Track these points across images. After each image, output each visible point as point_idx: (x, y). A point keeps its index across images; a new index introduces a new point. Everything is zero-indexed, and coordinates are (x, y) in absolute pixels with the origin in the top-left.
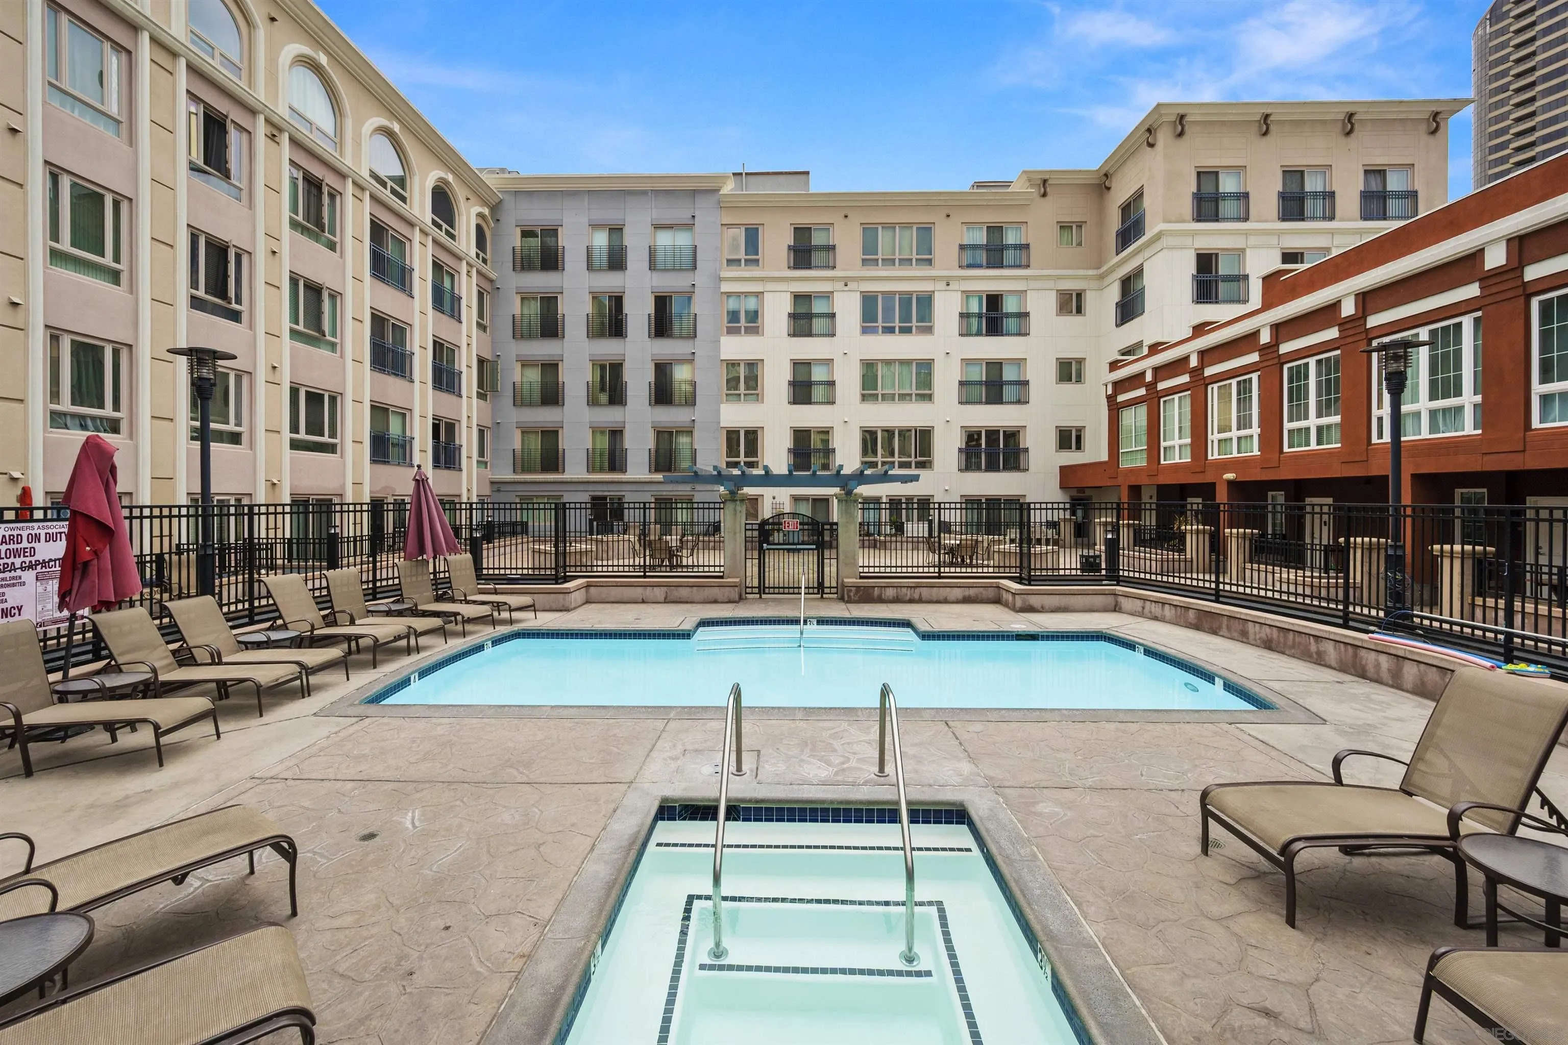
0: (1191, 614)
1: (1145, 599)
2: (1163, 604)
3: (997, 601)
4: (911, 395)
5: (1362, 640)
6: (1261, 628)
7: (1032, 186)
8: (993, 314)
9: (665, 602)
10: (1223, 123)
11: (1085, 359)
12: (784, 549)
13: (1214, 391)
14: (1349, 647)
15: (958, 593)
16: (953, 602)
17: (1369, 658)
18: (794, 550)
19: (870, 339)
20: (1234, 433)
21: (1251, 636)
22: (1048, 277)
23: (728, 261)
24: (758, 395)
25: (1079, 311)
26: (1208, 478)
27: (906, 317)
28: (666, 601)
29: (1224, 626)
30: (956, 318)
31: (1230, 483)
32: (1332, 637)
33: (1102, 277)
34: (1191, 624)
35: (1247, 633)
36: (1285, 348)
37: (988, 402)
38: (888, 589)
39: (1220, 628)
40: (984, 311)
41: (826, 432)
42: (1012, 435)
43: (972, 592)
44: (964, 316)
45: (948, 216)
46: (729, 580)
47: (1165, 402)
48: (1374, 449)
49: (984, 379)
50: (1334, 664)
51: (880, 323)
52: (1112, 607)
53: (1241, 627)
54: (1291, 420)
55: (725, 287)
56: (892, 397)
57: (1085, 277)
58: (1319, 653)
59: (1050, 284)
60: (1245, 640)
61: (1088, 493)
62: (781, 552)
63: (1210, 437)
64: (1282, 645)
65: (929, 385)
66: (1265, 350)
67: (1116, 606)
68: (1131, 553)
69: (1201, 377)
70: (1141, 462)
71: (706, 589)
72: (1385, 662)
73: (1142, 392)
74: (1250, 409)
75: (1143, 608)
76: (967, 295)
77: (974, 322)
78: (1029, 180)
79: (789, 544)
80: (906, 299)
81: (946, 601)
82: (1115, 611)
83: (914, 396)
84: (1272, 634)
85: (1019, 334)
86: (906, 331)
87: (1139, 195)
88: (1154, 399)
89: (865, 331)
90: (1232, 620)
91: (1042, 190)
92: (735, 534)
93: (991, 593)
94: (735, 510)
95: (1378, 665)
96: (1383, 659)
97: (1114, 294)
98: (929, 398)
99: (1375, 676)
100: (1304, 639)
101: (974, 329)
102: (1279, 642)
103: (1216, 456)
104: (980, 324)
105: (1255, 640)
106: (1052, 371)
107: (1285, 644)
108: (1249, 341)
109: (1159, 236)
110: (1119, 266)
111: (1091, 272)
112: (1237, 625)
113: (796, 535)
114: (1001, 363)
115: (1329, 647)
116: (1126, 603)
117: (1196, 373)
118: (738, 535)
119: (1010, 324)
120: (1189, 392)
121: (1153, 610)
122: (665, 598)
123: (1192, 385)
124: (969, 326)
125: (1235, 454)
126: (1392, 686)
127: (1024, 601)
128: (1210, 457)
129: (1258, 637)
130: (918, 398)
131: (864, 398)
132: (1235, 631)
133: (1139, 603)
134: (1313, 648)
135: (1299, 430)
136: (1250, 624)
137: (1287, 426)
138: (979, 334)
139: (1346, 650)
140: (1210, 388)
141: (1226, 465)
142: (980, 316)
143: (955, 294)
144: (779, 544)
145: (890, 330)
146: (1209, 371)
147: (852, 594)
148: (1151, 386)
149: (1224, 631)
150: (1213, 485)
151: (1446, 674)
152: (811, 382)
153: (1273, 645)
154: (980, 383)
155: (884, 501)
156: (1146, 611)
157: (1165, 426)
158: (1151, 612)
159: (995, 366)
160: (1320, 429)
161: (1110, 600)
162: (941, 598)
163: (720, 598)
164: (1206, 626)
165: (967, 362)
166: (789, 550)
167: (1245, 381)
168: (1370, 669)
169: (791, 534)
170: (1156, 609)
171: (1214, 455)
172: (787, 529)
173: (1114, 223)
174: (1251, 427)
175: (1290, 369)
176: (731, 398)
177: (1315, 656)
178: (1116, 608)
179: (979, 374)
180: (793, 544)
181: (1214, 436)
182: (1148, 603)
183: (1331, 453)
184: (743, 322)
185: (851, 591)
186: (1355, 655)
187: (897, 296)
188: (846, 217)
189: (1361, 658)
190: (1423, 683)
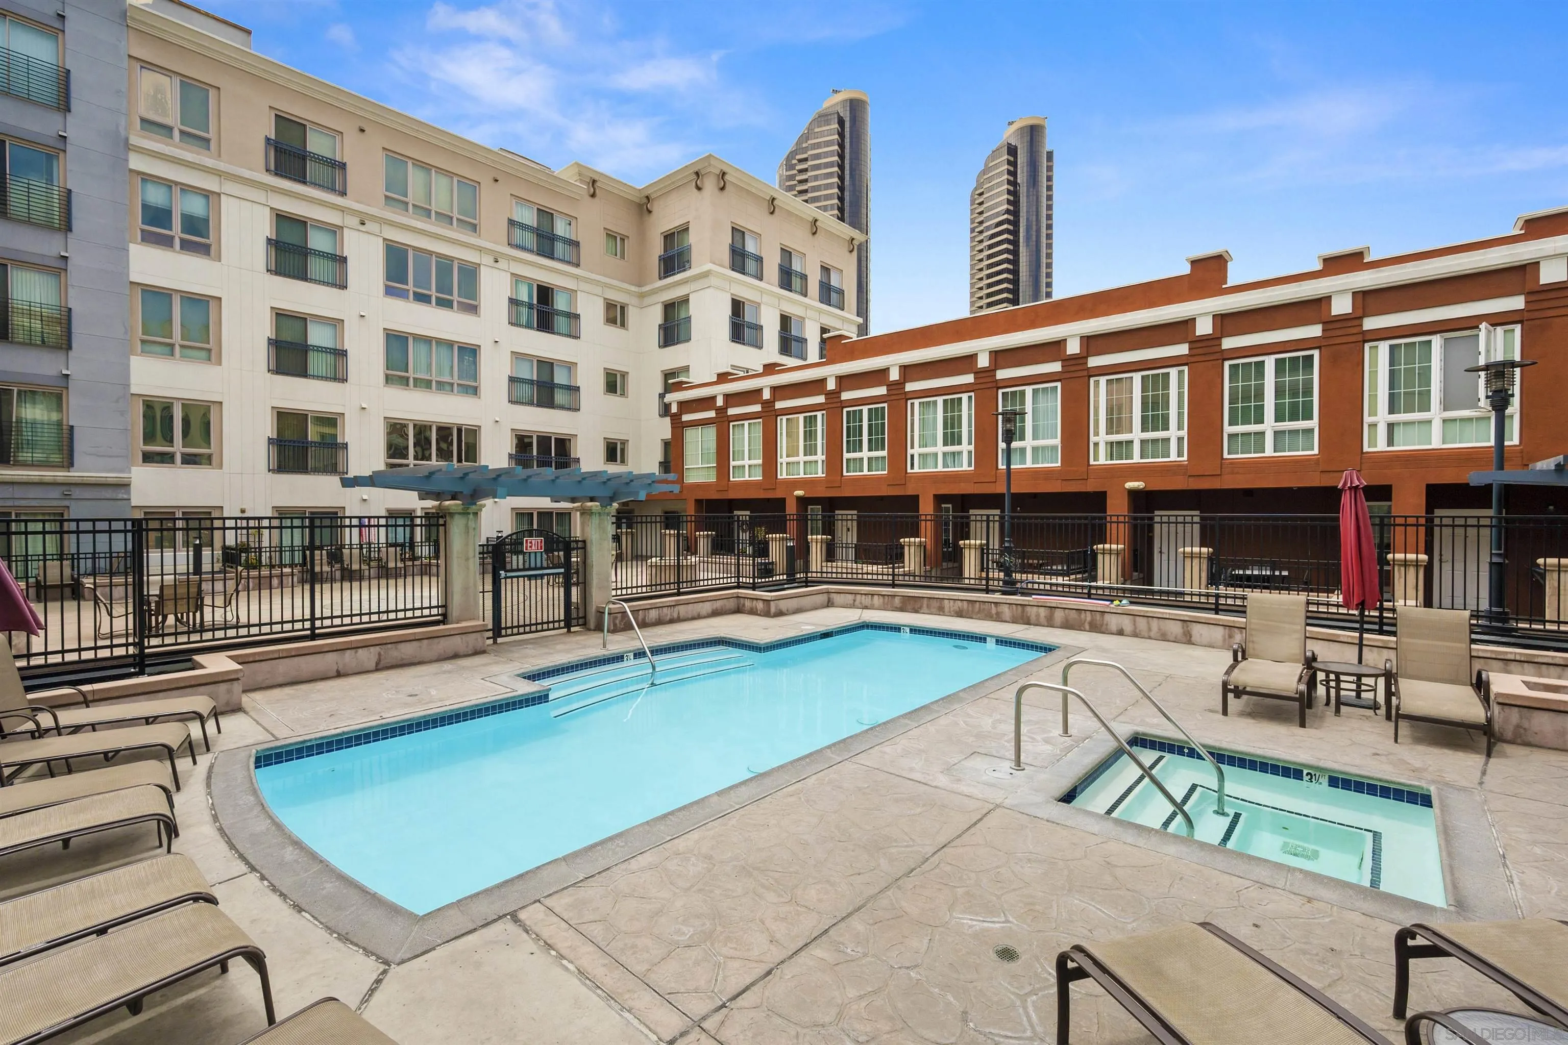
0: (897, 600)
1: (855, 593)
2: (873, 595)
3: (738, 610)
4: (452, 385)
5: (1029, 601)
6: (954, 603)
7: (581, 181)
8: (545, 308)
9: (377, 669)
10: (748, 192)
11: (627, 373)
12: (524, 576)
13: (782, 421)
14: (1019, 606)
15: (707, 607)
16: (705, 617)
17: (1032, 612)
18: (536, 577)
19: (397, 304)
20: (802, 458)
21: (947, 609)
22: (597, 283)
23: (143, 120)
24: (209, 350)
25: (623, 325)
26: (778, 494)
27: (444, 286)
28: (379, 668)
29: (925, 605)
30: (506, 303)
31: (799, 498)
32: (1008, 602)
33: (642, 296)
34: (896, 608)
35: (943, 608)
36: (846, 396)
37: (539, 405)
38: (651, 611)
39: (921, 607)
40: (535, 302)
41: (330, 421)
42: (563, 444)
43: (718, 604)
44: (513, 302)
45: (496, 181)
46: (464, 624)
47: (733, 426)
48: (910, 477)
49: (535, 378)
50: (1008, 619)
51: (410, 287)
52: (826, 603)
53: (938, 604)
54: (848, 451)
55: (136, 163)
56: (427, 384)
57: (628, 292)
58: (998, 614)
59: (598, 290)
60: (941, 613)
61: (631, 507)
62: (521, 580)
63: (779, 460)
64: (970, 612)
65: (475, 376)
66: (829, 395)
67: (829, 601)
68: (710, 559)
69: (772, 409)
70: (711, 478)
71: (442, 640)
72: (1043, 612)
73: (712, 414)
74: (816, 440)
75: (854, 601)
76: (517, 279)
77: (524, 311)
78: (580, 175)
79: (530, 569)
80: (445, 264)
81: (699, 617)
82: (828, 606)
83: (456, 385)
84: (963, 606)
85: (569, 336)
86: (444, 304)
87: (684, 230)
88: (723, 423)
89: (390, 291)
90: (931, 600)
91: (592, 190)
92: (467, 559)
93: (731, 604)
94: (467, 527)
95: (1038, 615)
96: (1042, 610)
97: (656, 316)
98: (474, 391)
99: (1036, 622)
100: (987, 606)
101: (524, 320)
102: (968, 611)
103: (784, 476)
104: (529, 316)
105: (950, 612)
106: (600, 382)
107: (973, 611)
108: (817, 385)
109: (706, 275)
110: (661, 290)
111: (633, 288)
112: (935, 604)
113: (539, 556)
114: (552, 364)
115: (1005, 609)
116: (837, 598)
117: (768, 405)
118: (471, 561)
119: (560, 323)
120: (761, 420)
121: (863, 601)
122: (377, 664)
123: (763, 414)
124: (518, 314)
125: (802, 475)
126: (1047, 626)
127: (776, 606)
128: (779, 477)
129: (952, 609)
130: (460, 388)
131: (388, 379)
132: (934, 608)
133: (850, 597)
134: (994, 611)
135: (855, 459)
136: (946, 602)
137: (846, 455)
138: (528, 326)
139: (1017, 609)
140: (779, 418)
141: (797, 484)
142: (530, 306)
143: (504, 273)
144: (518, 570)
145: (422, 298)
146: (779, 405)
147: (617, 622)
148: (721, 411)
149: (925, 609)
150: (783, 501)
151: (1081, 613)
152: (307, 346)
153: (964, 614)
154: (531, 382)
155: (419, 513)
156: (857, 603)
157: (733, 448)
158: (861, 603)
159: (546, 366)
160: (870, 459)
161: (823, 598)
162: (695, 615)
163: (462, 650)
164: (909, 607)
165: (517, 356)
166: (530, 577)
167: (811, 417)
168: (1033, 618)
169: (533, 556)
170: (867, 600)
171: (783, 475)
172: (529, 550)
173: (657, 249)
174: (816, 454)
175: (848, 412)
176: (148, 348)
177: (995, 616)
178: (829, 604)
179: (529, 372)
180: (536, 569)
181: (783, 459)
182: (858, 597)
183: (879, 478)
184: (176, 230)
185: (616, 618)
186: (1023, 611)
187: (434, 257)
188: (362, 131)
189: (1027, 612)
190: (1067, 621)
